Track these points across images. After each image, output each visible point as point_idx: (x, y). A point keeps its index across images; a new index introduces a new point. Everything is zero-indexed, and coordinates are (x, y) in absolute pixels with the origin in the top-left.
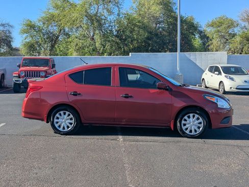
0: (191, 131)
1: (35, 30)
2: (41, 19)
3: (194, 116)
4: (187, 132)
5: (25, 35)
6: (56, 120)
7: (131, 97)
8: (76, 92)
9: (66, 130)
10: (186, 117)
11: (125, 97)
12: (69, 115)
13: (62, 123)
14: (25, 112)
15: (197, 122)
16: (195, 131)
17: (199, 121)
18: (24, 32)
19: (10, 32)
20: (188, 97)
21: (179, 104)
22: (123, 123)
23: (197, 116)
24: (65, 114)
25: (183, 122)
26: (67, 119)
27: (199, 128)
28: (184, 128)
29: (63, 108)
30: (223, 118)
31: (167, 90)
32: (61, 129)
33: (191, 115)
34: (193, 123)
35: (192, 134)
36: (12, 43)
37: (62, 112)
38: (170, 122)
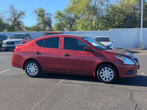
0: (106, 79)
1: (62, 16)
2: (65, 10)
3: (108, 69)
4: (104, 79)
5: (56, 19)
6: (28, 69)
7: (69, 55)
8: (39, 52)
9: (33, 74)
10: (102, 70)
11: (66, 56)
12: (35, 66)
13: (31, 70)
14: (12, 63)
15: (110, 73)
16: (109, 79)
17: (111, 72)
18: (56, 17)
19: (50, 18)
20: (104, 56)
21: (98, 61)
22: (67, 72)
23: (109, 69)
24: (32, 65)
25: (101, 73)
26: (34, 68)
27: (111, 77)
28: (101, 76)
29: (32, 61)
30: (127, 71)
31: (91, 52)
32: (30, 74)
33: (106, 68)
34: (107, 73)
35: (106, 81)
36: (51, 24)
37: (31, 64)
38: (93, 72)
